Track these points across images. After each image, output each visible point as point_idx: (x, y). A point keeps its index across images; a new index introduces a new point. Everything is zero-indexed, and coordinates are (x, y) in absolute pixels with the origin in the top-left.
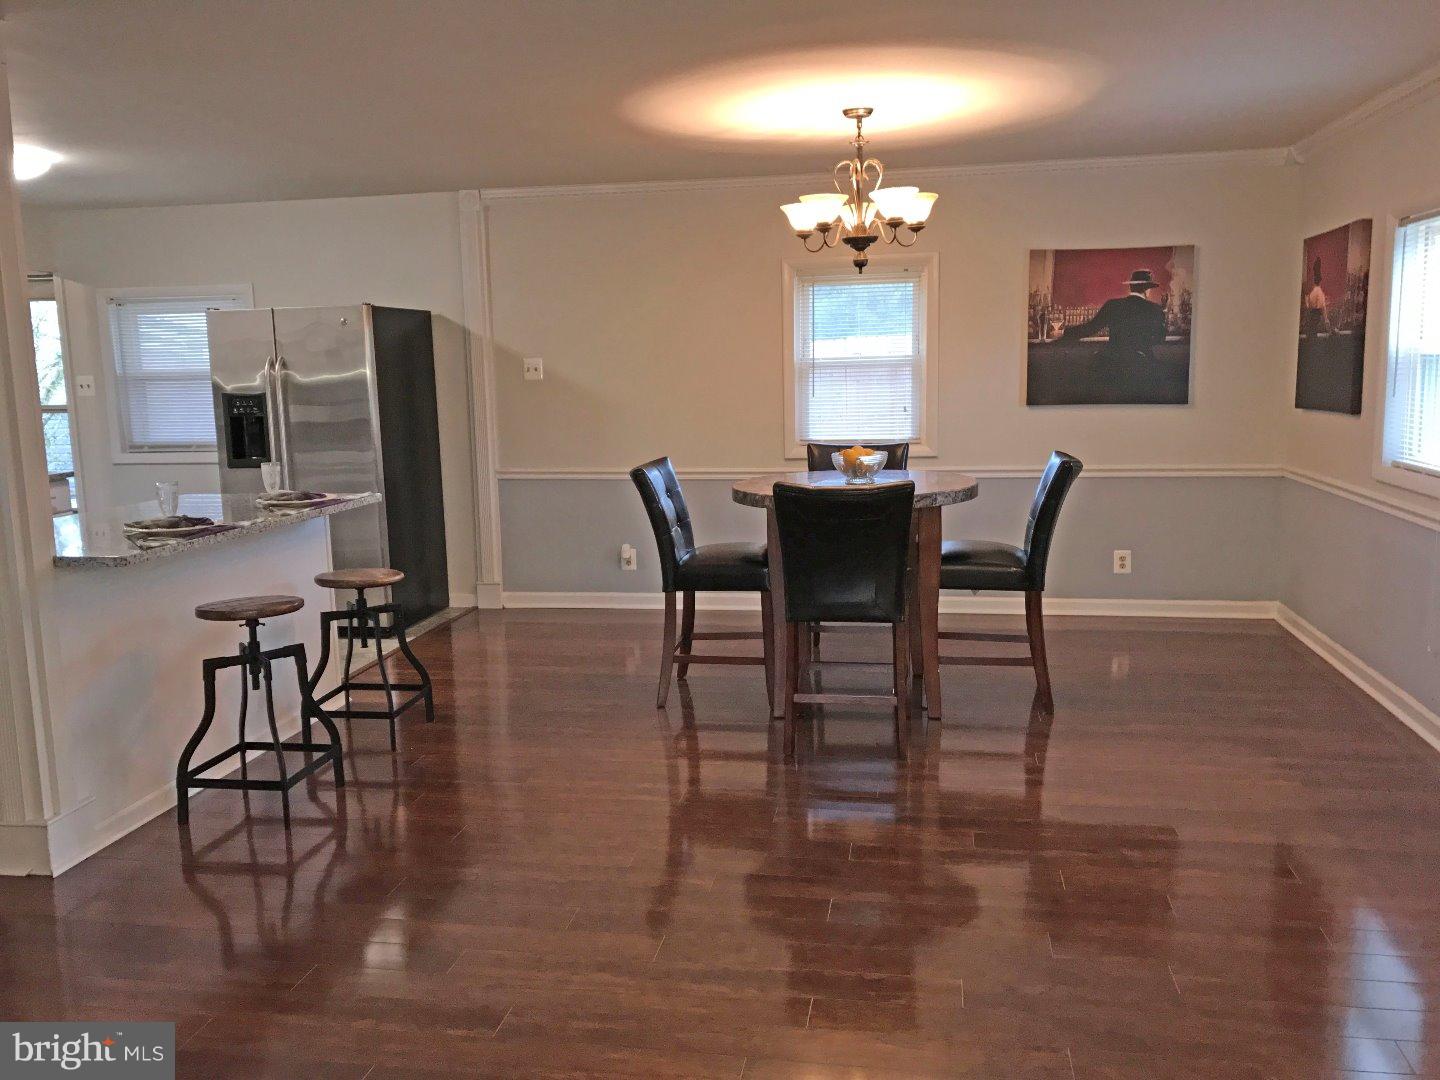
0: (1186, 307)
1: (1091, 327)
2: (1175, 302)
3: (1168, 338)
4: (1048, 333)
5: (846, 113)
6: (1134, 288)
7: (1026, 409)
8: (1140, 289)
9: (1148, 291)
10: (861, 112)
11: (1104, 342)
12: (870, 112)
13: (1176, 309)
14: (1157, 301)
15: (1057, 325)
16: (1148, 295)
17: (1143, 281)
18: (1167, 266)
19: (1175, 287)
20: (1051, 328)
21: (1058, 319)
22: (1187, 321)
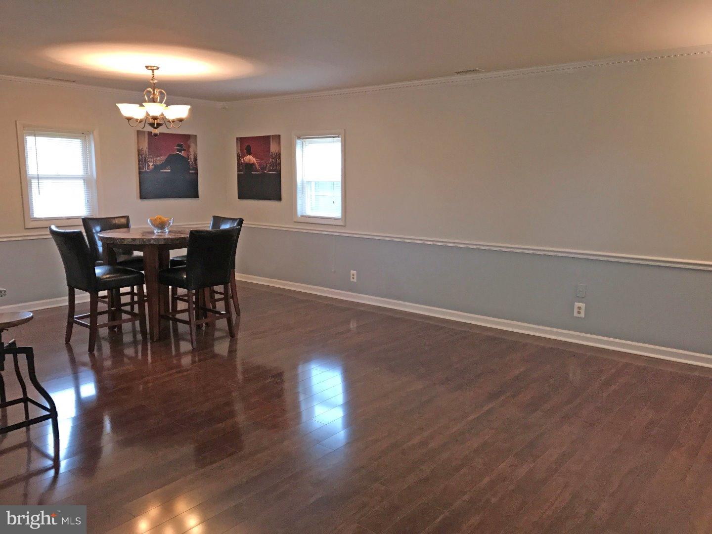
0: (196, 160)
1: (163, 166)
2: (192, 157)
3: (190, 171)
4: (148, 167)
5: (147, 67)
6: (178, 150)
7: (139, 200)
8: (180, 151)
9: (183, 152)
10: (155, 68)
11: (169, 172)
12: (158, 68)
13: (193, 160)
14: (186, 156)
15: (151, 164)
16: (182, 153)
17: (181, 148)
18: (188, 142)
19: (191, 150)
20: (149, 165)
21: (151, 162)
22: (196, 165)
